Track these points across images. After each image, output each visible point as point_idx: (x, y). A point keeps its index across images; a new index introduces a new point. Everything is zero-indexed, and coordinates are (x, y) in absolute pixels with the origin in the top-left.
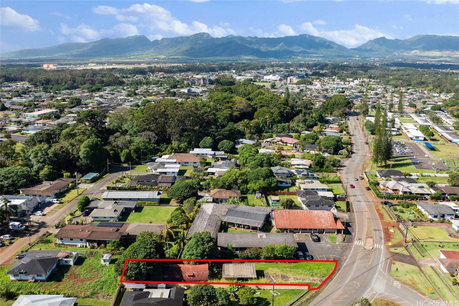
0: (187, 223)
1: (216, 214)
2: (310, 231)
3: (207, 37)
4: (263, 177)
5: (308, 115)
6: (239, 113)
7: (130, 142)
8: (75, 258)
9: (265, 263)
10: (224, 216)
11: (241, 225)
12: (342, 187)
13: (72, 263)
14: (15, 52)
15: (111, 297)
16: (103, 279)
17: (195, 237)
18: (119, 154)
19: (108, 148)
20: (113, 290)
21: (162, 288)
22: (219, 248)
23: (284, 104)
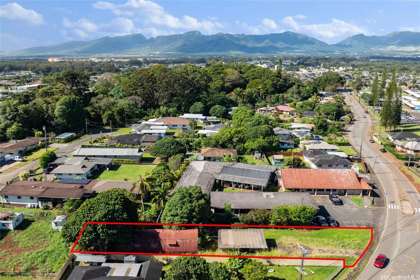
0: (172, 182)
1: (208, 171)
2: (328, 192)
3: (198, 35)
4: (262, 135)
5: (302, 87)
6: (231, 84)
7: (114, 104)
8: (17, 220)
9: (275, 230)
10: (218, 174)
11: (240, 184)
12: (352, 150)
13: (11, 227)
14: (25, 50)
15: (53, 274)
16: (49, 249)
17: (179, 192)
18: (101, 115)
19: (89, 109)
20: (59, 264)
21: (130, 262)
22: (213, 210)
23: (277, 77)
